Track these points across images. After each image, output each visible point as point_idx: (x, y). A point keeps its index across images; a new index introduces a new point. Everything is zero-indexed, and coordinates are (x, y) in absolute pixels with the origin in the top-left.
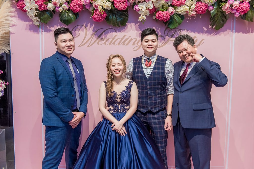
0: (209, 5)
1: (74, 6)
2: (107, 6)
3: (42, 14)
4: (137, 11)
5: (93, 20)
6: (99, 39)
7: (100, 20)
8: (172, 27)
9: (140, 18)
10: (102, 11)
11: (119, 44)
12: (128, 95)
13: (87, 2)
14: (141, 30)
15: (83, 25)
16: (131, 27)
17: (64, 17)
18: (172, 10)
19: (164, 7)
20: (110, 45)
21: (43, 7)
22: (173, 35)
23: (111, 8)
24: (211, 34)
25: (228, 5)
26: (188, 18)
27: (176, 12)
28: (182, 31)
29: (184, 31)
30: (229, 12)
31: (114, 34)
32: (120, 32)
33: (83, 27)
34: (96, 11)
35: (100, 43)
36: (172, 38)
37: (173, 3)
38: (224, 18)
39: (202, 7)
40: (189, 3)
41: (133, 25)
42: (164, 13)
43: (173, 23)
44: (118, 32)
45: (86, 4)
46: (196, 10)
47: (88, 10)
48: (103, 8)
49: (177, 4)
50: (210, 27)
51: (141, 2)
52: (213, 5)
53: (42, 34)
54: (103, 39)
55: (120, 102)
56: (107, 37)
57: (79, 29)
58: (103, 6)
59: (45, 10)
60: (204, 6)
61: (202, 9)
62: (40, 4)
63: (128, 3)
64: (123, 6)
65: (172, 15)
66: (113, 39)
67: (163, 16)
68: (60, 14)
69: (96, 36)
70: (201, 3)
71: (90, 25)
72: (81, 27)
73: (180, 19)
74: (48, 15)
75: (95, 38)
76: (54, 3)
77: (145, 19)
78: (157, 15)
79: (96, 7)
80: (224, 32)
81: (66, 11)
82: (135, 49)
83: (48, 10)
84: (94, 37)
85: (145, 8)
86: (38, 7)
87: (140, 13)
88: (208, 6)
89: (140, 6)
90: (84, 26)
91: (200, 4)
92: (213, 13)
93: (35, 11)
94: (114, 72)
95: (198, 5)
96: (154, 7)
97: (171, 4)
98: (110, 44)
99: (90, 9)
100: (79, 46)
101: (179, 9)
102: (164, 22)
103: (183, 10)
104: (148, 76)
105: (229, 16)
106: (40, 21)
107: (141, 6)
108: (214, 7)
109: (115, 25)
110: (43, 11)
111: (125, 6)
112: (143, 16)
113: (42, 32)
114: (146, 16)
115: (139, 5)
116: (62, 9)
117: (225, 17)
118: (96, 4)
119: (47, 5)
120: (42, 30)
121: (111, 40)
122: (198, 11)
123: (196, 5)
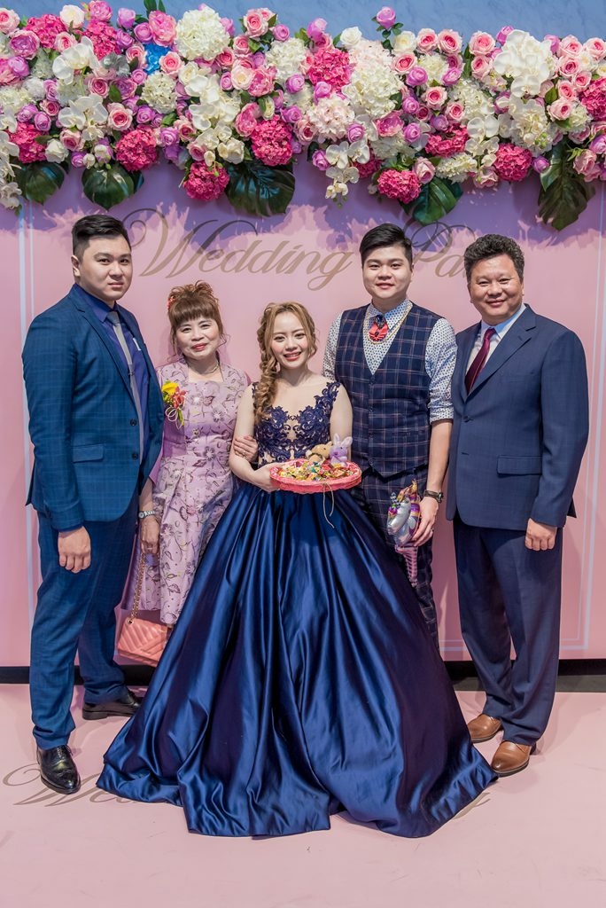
0: (535, 155)
1: (130, 150)
2: (232, 153)
3: (29, 173)
4: (322, 169)
5: (188, 193)
6: (205, 253)
7: (208, 195)
8: (427, 217)
9: (331, 191)
10: (214, 166)
11: (264, 269)
12: (321, 421)
13: (170, 137)
14: (332, 228)
15: (155, 211)
16: (303, 216)
17: (99, 182)
18: (426, 169)
19: (403, 157)
20: (236, 271)
21: (32, 152)
22: (429, 243)
23: (242, 157)
24: (540, 241)
25: (590, 155)
26: (474, 192)
27: (439, 175)
28: (454, 230)
29: (460, 232)
30: (594, 175)
31: (251, 237)
32: (269, 231)
33: (155, 216)
34: (197, 167)
35: (208, 265)
36: (426, 252)
37: (428, 145)
38: (579, 195)
39: (514, 161)
40: (476, 147)
41: (308, 210)
42: (403, 177)
43: (429, 206)
44: (263, 232)
45: (167, 146)
46: (498, 167)
47: (170, 162)
48: (218, 158)
49: (441, 149)
50: (540, 220)
51: (335, 140)
52: (547, 156)
53: (26, 235)
54: (216, 253)
55: (295, 442)
56: (229, 246)
57: (141, 221)
58: (220, 152)
59: (37, 162)
60: (521, 157)
61: (517, 166)
62: (24, 141)
63: (295, 144)
64: (280, 154)
65: (425, 183)
66: (248, 253)
67: (401, 185)
68: (86, 173)
69: (196, 243)
70: (513, 148)
71: (177, 209)
72: (149, 217)
73: (450, 195)
74: (46, 177)
75: (191, 250)
76: (68, 141)
77: (345, 193)
78: (381, 181)
79: (199, 153)
80: (579, 237)
81: (105, 164)
82: (313, 285)
83: (49, 161)
84: (189, 246)
85: (346, 162)
86: (16, 152)
87: (330, 174)
88: (533, 158)
89: (330, 154)
90: (159, 213)
91: (509, 150)
92: (546, 178)
93: (9, 165)
94: (281, 357)
95: (503, 155)
96: (374, 156)
97: (424, 149)
98: (237, 269)
99: (177, 159)
100: (142, 275)
101: (446, 165)
102: (402, 203)
103: (460, 167)
104: (374, 367)
105: (593, 190)
106: (23, 195)
107: (334, 152)
108: (549, 162)
109: (255, 211)
110: (33, 163)
111: (285, 152)
112: (340, 184)
113: (28, 230)
114: (349, 183)
115: (327, 150)
116: (93, 159)
117: (583, 192)
118: (198, 146)
119: (46, 147)
120: (28, 222)
121: (239, 256)
122: (504, 171)
123: (496, 154)
